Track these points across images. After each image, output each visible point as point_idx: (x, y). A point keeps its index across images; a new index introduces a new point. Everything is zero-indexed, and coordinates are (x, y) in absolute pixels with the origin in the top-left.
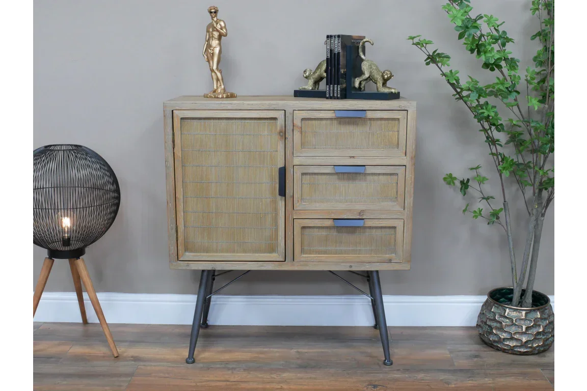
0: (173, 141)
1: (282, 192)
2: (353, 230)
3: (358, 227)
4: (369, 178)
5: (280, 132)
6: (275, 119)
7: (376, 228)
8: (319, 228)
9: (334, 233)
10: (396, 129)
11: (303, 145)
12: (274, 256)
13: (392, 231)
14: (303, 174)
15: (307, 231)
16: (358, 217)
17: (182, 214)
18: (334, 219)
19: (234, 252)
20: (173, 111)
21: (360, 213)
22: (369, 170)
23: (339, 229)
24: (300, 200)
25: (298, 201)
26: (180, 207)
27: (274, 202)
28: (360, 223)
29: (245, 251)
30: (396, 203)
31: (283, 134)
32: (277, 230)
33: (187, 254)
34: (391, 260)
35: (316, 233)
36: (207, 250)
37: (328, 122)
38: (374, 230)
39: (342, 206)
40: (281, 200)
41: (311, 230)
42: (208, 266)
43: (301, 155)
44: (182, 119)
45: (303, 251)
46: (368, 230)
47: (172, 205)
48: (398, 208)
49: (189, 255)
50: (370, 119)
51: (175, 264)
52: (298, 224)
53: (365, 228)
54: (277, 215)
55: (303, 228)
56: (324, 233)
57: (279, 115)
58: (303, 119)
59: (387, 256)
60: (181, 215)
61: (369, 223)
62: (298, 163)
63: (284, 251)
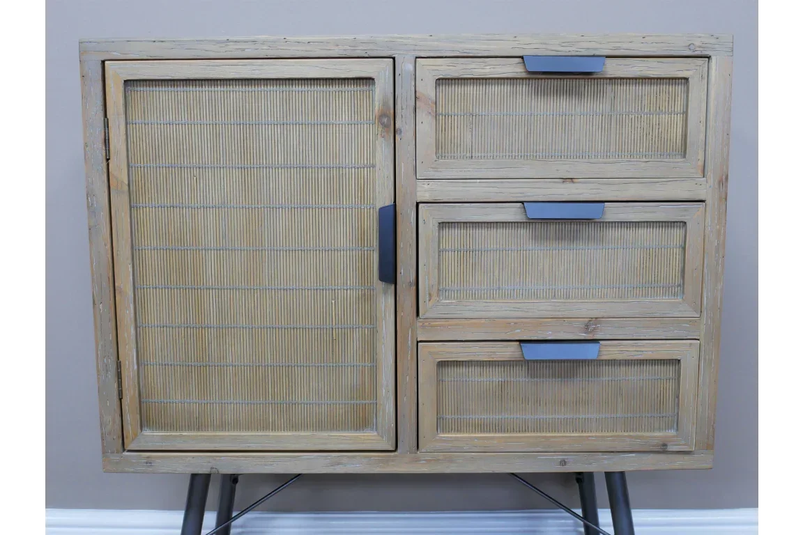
0: (106, 142)
1: (389, 273)
2: (569, 369)
3: (584, 361)
4: (612, 233)
5: (383, 115)
6: (369, 80)
7: (628, 363)
8: (481, 364)
9: (519, 378)
10: (679, 107)
11: (441, 149)
12: (368, 438)
13: (670, 371)
14: (443, 225)
15: (452, 373)
16: (583, 336)
17: (133, 331)
18: (521, 341)
19: (265, 426)
20: (103, 62)
21: (587, 326)
22: (613, 213)
23: (533, 367)
24: (434, 292)
25: (430, 295)
26: (127, 314)
27: (368, 298)
28: (589, 352)
29: (294, 426)
30: (679, 300)
31: (390, 122)
32: (374, 370)
33: (147, 432)
34: (665, 445)
35: (475, 377)
36: (198, 424)
37: (506, 88)
38: (623, 368)
39: (543, 307)
40: (385, 293)
41: (463, 370)
42: (201, 464)
43: (437, 175)
44: (127, 82)
45: (441, 424)
46: (606, 369)
47: (105, 308)
48: (687, 311)
49: (152, 437)
50: (613, 80)
51: (115, 458)
52: (430, 355)
53: (599, 363)
54: (374, 332)
55: (442, 364)
56: (494, 377)
57: (379, 70)
58: (441, 81)
59: (657, 434)
60: (127, 333)
61: (610, 352)
62: (427, 197)
63: (393, 425)
